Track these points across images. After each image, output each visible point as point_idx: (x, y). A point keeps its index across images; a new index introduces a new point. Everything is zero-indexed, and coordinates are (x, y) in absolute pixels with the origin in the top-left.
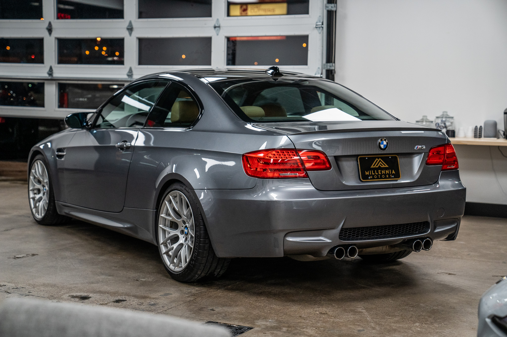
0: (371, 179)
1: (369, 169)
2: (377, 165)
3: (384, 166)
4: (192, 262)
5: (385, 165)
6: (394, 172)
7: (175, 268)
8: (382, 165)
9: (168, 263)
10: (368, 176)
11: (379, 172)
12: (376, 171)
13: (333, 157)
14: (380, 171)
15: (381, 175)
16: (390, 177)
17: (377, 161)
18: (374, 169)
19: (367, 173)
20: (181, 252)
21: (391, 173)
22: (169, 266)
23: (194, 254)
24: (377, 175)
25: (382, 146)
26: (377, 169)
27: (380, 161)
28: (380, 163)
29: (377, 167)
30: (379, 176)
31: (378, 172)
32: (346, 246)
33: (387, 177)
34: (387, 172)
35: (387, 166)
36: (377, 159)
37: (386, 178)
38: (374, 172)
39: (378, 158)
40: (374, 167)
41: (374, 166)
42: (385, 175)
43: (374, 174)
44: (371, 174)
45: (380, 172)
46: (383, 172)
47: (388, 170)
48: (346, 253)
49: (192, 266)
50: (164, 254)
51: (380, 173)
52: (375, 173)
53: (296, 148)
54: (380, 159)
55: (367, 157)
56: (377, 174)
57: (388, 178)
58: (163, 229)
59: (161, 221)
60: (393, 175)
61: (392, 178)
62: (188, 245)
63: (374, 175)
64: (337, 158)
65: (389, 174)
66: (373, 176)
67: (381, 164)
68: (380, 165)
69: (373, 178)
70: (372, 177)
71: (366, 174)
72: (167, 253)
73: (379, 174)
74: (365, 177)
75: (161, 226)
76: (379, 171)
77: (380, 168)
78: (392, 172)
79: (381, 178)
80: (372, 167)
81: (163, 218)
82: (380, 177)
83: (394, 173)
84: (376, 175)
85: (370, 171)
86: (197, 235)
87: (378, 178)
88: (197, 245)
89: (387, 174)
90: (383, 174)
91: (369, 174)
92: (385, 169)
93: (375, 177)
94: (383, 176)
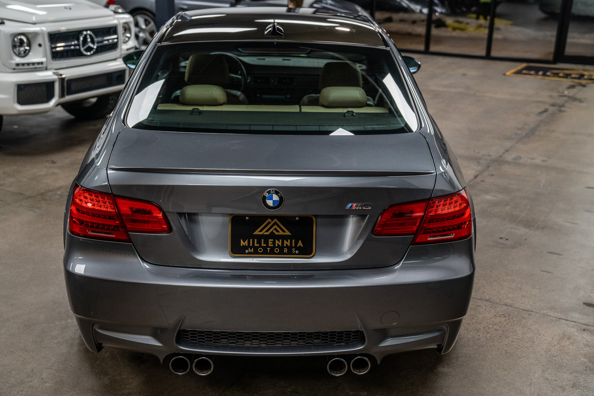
0: (249, 253)
1: (249, 236)
2: (267, 231)
3: (281, 233)
5: (284, 231)
6: (300, 244)
8: (278, 231)
10: (246, 248)
11: (270, 243)
12: (263, 240)
13: (176, 214)
14: (271, 241)
15: (272, 249)
16: (290, 252)
17: (269, 223)
18: (259, 237)
19: (244, 244)
21: (293, 246)
24: (265, 248)
25: (270, 203)
26: (266, 238)
27: (275, 223)
28: (275, 227)
29: (268, 233)
30: (269, 249)
31: (266, 242)
32: (191, 357)
33: (286, 251)
34: (287, 243)
35: (288, 233)
36: (269, 220)
37: (282, 253)
38: (259, 242)
39: (272, 218)
40: (261, 233)
41: (261, 231)
42: (281, 248)
43: (258, 245)
44: (251, 245)
45: (272, 243)
46: (278, 243)
47: (289, 240)
51: (271, 244)
52: (260, 244)
54: (275, 220)
55: (248, 216)
56: (263, 245)
57: (286, 254)
60: (296, 248)
61: (295, 254)
63: (258, 247)
65: (290, 248)
66: (256, 249)
67: (275, 229)
68: (274, 231)
69: (255, 253)
70: (252, 249)
71: (242, 245)
73: (270, 245)
74: (238, 250)
76: (270, 240)
77: (272, 236)
78: (296, 243)
79: (272, 252)
80: (257, 233)
82: (269, 251)
83: (300, 246)
84: (263, 247)
85: (251, 240)
87: (265, 253)
89: (285, 247)
90: (276, 245)
91: (247, 245)
92: (284, 238)
93: (260, 250)
94: (277, 250)
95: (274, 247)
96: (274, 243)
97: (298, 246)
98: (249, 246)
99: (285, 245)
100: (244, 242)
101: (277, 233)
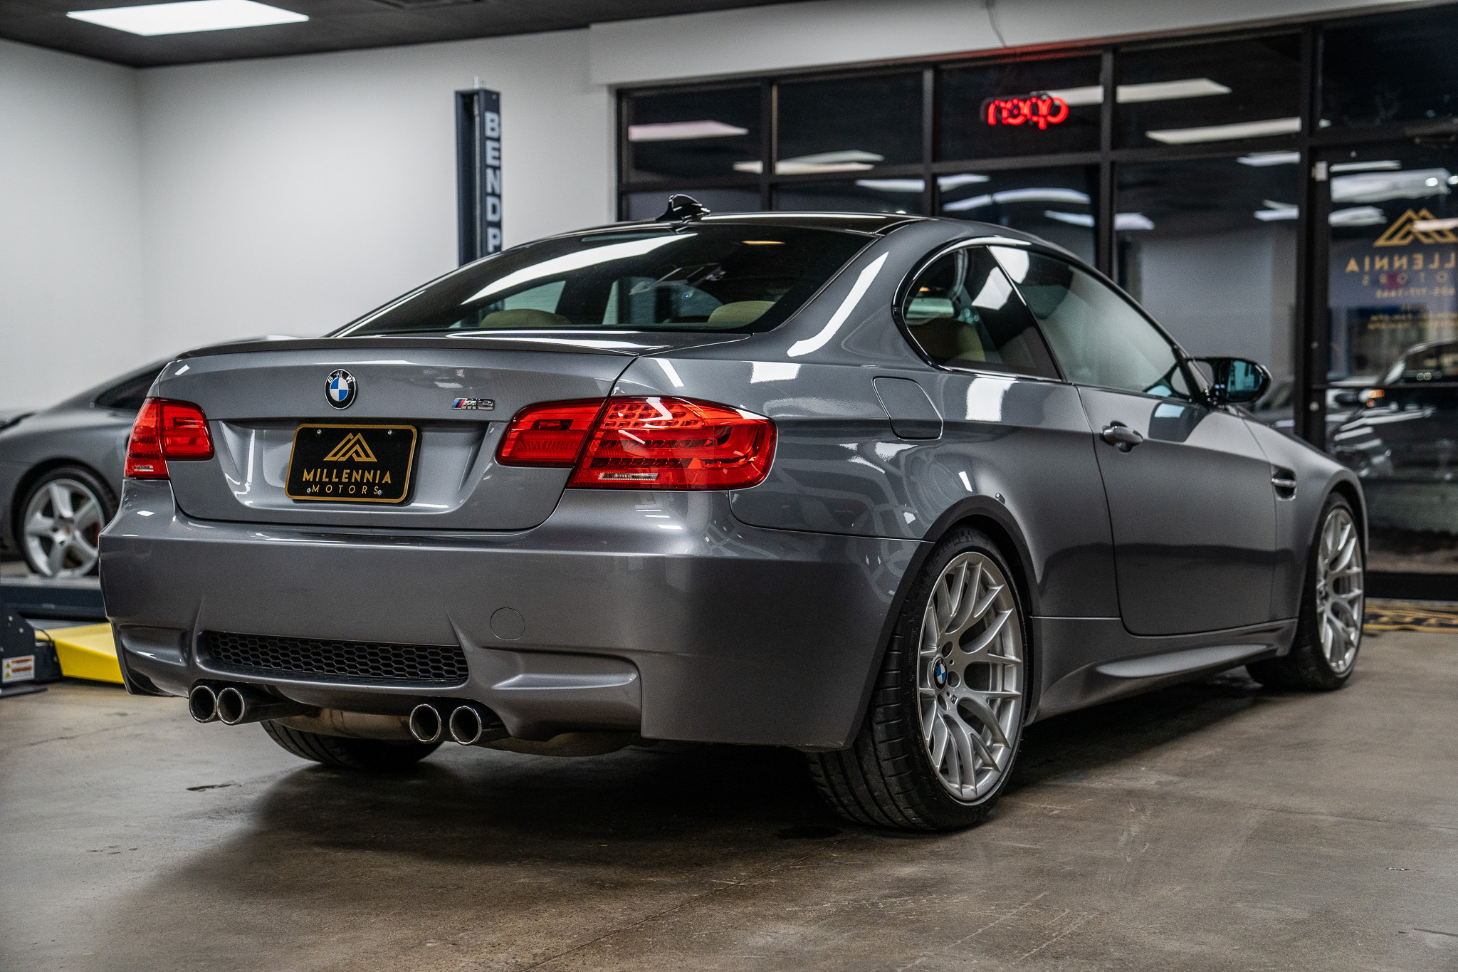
0: (312, 494)
1: (317, 463)
2: (343, 455)
3: (364, 459)
5: (368, 456)
6: (387, 478)
8: (359, 455)
10: (309, 484)
11: (345, 475)
12: (335, 471)
14: (346, 473)
15: (346, 485)
16: (370, 494)
17: (349, 440)
18: (331, 466)
19: (307, 476)
21: (377, 481)
24: (335, 485)
25: (335, 394)
26: (340, 466)
27: (358, 442)
28: (357, 447)
29: (344, 459)
30: (341, 486)
31: (339, 476)
33: (364, 491)
34: (369, 476)
35: (373, 459)
36: (350, 436)
37: (358, 494)
38: (329, 475)
39: (355, 432)
40: (335, 459)
41: (334, 455)
42: (359, 485)
43: (327, 480)
44: (317, 480)
45: (347, 476)
46: (357, 476)
47: (372, 471)
51: (346, 478)
52: (331, 478)
54: (359, 436)
55: (322, 429)
56: (335, 480)
57: (364, 496)
60: (381, 486)
61: (377, 496)
63: (326, 483)
65: (371, 485)
66: (323, 485)
67: (356, 452)
68: (354, 455)
69: (322, 493)
70: (318, 488)
71: (304, 480)
73: (344, 480)
74: (296, 488)
76: (345, 471)
77: (351, 464)
78: (382, 477)
79: (344, 494)
80: (328, 458)
82: (340, 492)
83: (387, 482)
84: (333, 484)
85: (319, 470)
87: (335, 494)
89: (365, 484)
90: (353, 481)
91: (311, 480)
92: (366, 467)
93: (329, 489)
94: (352, 489)
95: (350, 483)
96: (350, 475)
97: (383, 482)
98: (314, 483)
99: (365, 481)
100: (309, 474)
101: (357, 459)
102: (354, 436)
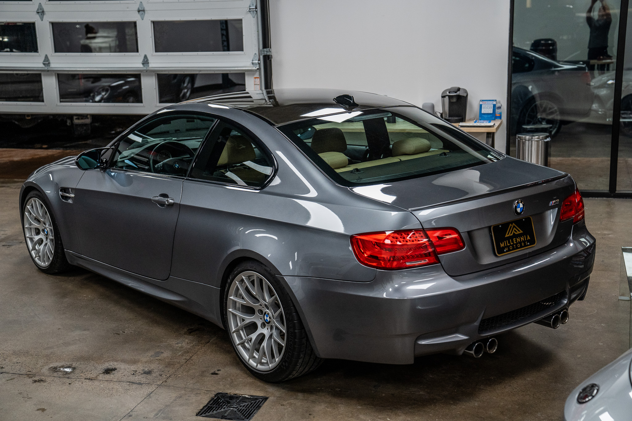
0: (507, 251)
1: (504, 239)
2: (511, 233)
3: (518, 233)
4: (285, 363)
5: (519, 231)
6: (529, 238)
7: (257, 365)
8: (516, 232)
9: (246, 355)
10: (504, 248)
12: (510, 240)
13: (467, 233)
14: (515, 240)
15: (516, 244)
16: (525, 246)
17: (511, 227)
18: (509, 238)
19: (502, 245)
20: (263, 346)
21: (526, 240)
22: (247, 361)
23: (287, 355)
24: (512, 245)
25: (519, 210)
26: (511, 238)
27: (514, 226)
28: (515, 229)
31: (513, 242)
32: (486, 340)
33: (523, 245)
34: (522, 239)
35: (521, 232)
36: (511, 225)
37: (521, 247)
38: (509, 243)
40: (509, 235)
41: (508, 234)
42: (520, 243)
43: (509, 244)
44: (506, 245)
45: (515, 241)
46: (518, 240)
47: (523, 236)
48: (486, 347)
49: (284, 368)
50: (239, 345)
51: (515, 242)
52: (510, 244)
53: (424, 228)
54: (514, 224)
55: (501, 225)
56: (512, 244)
57: (523, 247)
58: (233, 314)
59: (230, 304)
60: (528, 241)
61: (528, 245)
62: (275, 340)
63: (509, 246)
64: (469, 233)
65: (524, 242)
66: (508, 247)
68: (515, 232)
69: (509, 250)
70: (507, 249)
71: (501, 247)
72: (242, 344)
74: (501, 251)
75: (230, 310)
77: (515, 236)
78: (527, 238)
79: (517, 248)
80: (507, 236)
81: (233, 300)
82: (515, 247)
83: (529, 239)
85: (505, 242)
86: (291, 332)
87: (514, 249)
88: (290, 344)
89: (522, 242)
91: (504, 246)
92: (520, 235)
93: (511, 248)
94: (519, 245)
95: (517, 243)
96: (516, 241)
100: (502, 244)
101: (516, 233)
102: (512, 224)
